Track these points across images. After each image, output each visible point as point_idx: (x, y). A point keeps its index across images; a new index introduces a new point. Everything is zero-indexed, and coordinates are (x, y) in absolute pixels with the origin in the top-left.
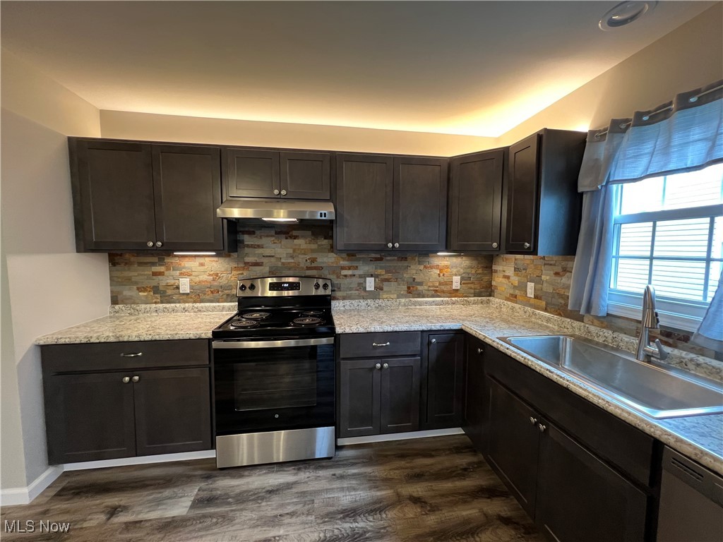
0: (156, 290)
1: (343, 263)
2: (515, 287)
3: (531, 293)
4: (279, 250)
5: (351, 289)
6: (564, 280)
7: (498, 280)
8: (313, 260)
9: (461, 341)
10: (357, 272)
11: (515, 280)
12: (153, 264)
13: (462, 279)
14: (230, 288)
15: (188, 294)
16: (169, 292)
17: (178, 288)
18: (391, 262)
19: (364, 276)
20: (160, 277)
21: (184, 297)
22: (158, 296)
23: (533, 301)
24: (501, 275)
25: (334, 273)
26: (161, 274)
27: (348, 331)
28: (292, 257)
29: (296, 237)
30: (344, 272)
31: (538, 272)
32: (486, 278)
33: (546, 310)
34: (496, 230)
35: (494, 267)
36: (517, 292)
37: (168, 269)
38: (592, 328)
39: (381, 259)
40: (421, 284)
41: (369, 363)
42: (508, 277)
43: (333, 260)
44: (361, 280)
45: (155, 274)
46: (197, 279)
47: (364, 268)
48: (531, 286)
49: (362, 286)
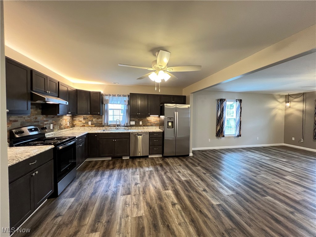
2: (84, 123)
3: (90, 124)
6: (100, 120)
7: (76, 122)
8: (36, 118)
10: (48, 122)
11: (84, 122)
13: (69, 123)
18: (56, 118)
19: (50, 124)
23: (91, 126)
24: (78, 121)
25: (42, 123)
30: (45, 123)
31: (92, 119)
32: (73, 122)
33: (95, 127)
35: (75, 119)
38: (107, 128)
39: (54, 117)
40: (62, 125)
41: (79, 146)
42: (81, 121)
43: (41, 118)
47: (50, 121)
48: (90, 122)
49: (49, 127)
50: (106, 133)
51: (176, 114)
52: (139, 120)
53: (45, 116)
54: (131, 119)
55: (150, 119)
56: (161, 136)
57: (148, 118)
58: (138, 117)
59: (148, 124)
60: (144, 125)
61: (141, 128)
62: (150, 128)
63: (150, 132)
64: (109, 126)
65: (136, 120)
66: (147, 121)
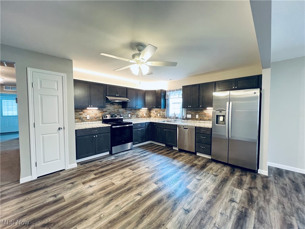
0: (80, 118)
1: (124, 111)
2: (156, 115)
3: (159, 115)
4: (111, 108)
5: (126, 117)
6: (164, 113)
7: (152, 114)
8: (118, 110)
9: (151, 124)
10: (127, 113)
11: (155, 114)
12: (80, 111)
13: (146, 114)
14: (99, 117)
15: (89, 119)
16: (84, 119)
17: (86, 118)
18: (133, 111)
19: (128, 114)
20: (82, 115)
21: (88, 120)
22: (81, 120)
25: (122, 113)
26: (82, 114)
27: (134, 123)
28: (114, 110)
29: (114, 105)
30: (124, 113)
31: (160, 112)
32: (149, 114)
33: (162, 118)
34: (154, 104)
35: (151, 111)
36: (156, 116)
37: (84, 113)
38: (169, 119)
39: (131, 110)
40: (139, 115)
41: (137, 129)
42: (154, 113)
43: (122, 110)
44: (128, 115)
45: (80, 114)
46: (91, 115)
47: (129, 112)
48: (159, 114)
49: (128, 116)
52: (195, 113)
53: (124, 109)
54: (188, 112)
55: (208, 113)
57: (205, 111)
58: (195, 110)
59: (205, 118)
60: (200, 119)
61: (197, 122)
62: (207, 123)
63: (196, 127)
64: (170, 118)
65: (193, 113)
66: (204, 114)
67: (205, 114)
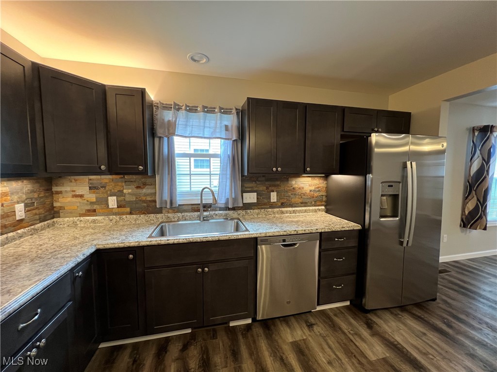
2: (92, 203)
3: (113, 205)
6: (145, 191)
11: (92, 197)
13: (26, 206)
23: (117, 210)
24: (69, 195)
31: (118, 188)
32: (48, 201)
33: (131, 213)
35: (55, 189)
36: (96, 207)
38: (170, 215)
42: (81, 196)
48: (112, 199)
50: (168, 245)
51: (412, 167)
52: (267, 188)
54: (246, 185)
55: (302, 185)
56: (353, 243)
57: (294, 182)
58: (267, 180)
59: (293, 200)
60: (282, 204)
61: (274, 213)
62: (300, 212)
63: (321, 233)
65: (261, 189)
66: (290, 190)
67: (294, 189)
